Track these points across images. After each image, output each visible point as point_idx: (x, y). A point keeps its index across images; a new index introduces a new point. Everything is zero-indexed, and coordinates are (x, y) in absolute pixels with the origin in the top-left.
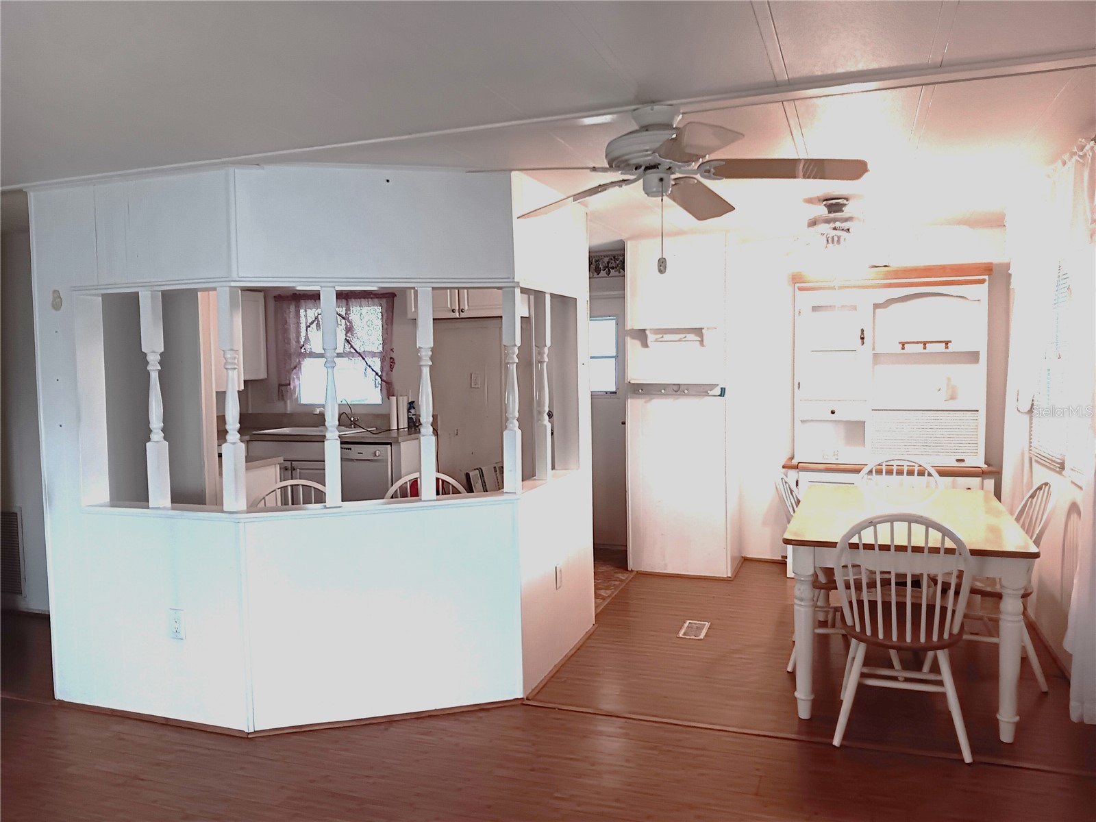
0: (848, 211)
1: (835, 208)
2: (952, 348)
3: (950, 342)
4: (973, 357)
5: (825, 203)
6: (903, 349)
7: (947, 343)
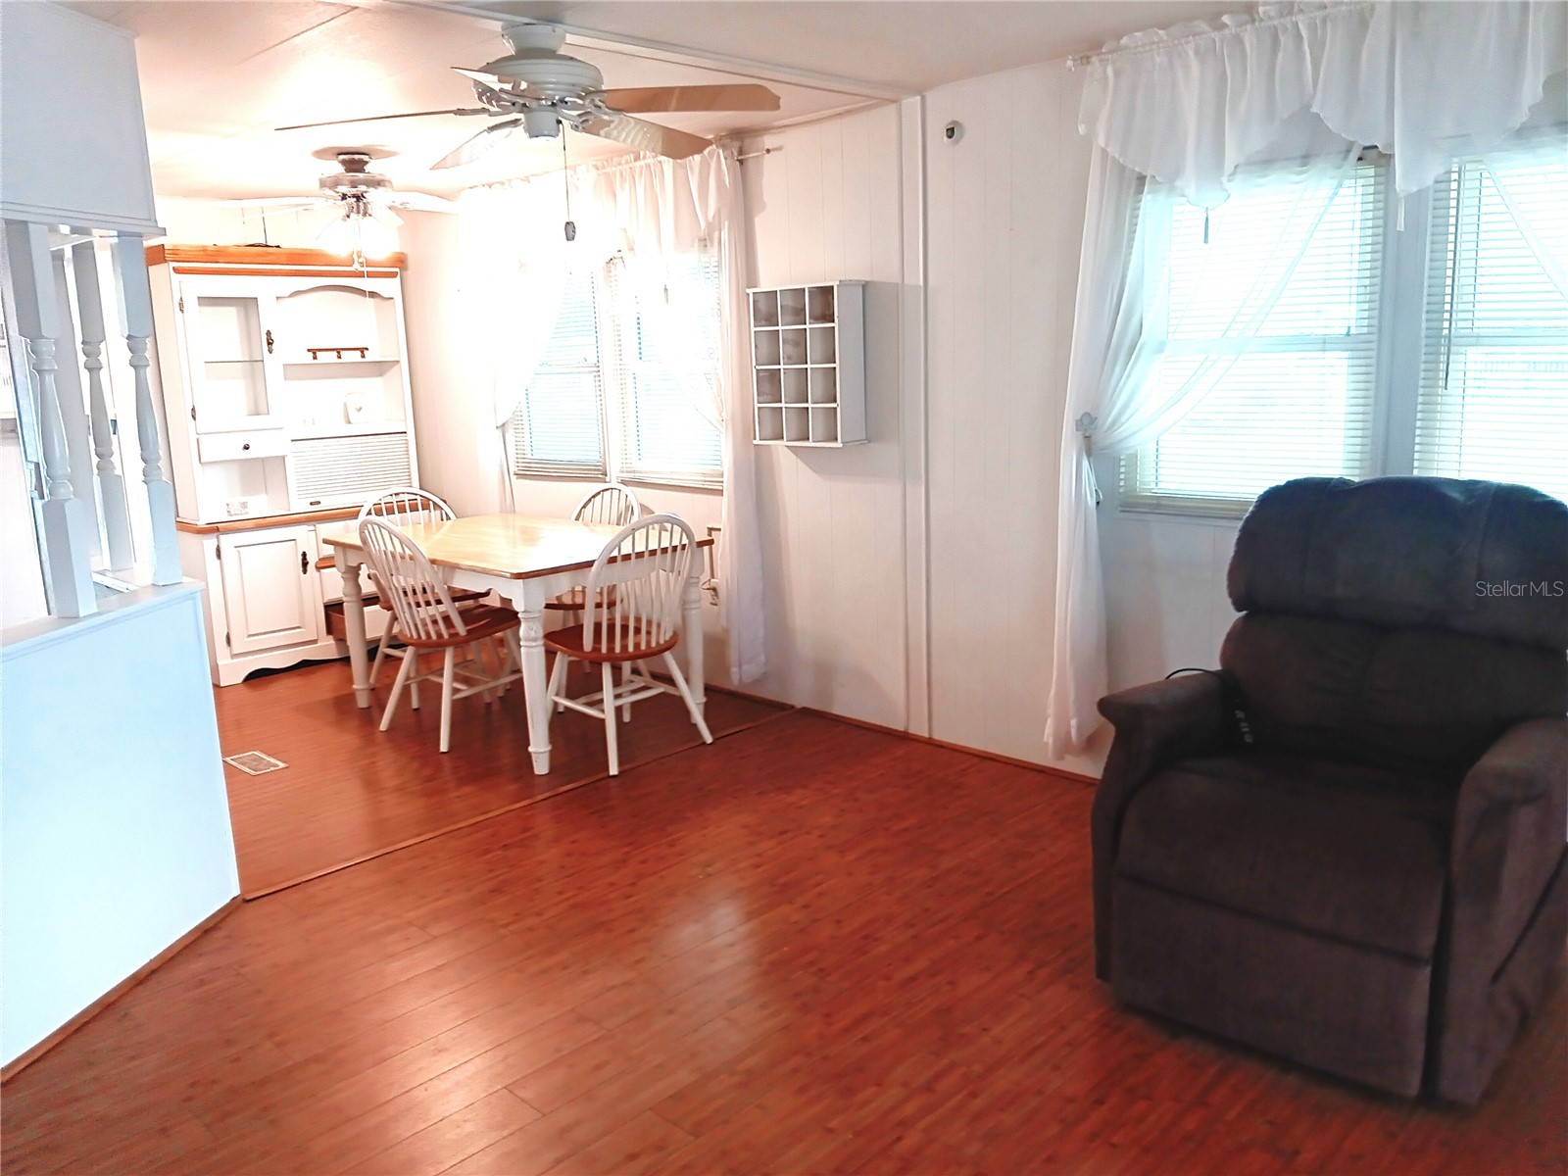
0: (374, 168)
1: (354, 167)
2: (370, 356)
3: (367, 349)
4: (381, 368)
5: (342, 157)
6: (315, 358)
7: (362, 350)
